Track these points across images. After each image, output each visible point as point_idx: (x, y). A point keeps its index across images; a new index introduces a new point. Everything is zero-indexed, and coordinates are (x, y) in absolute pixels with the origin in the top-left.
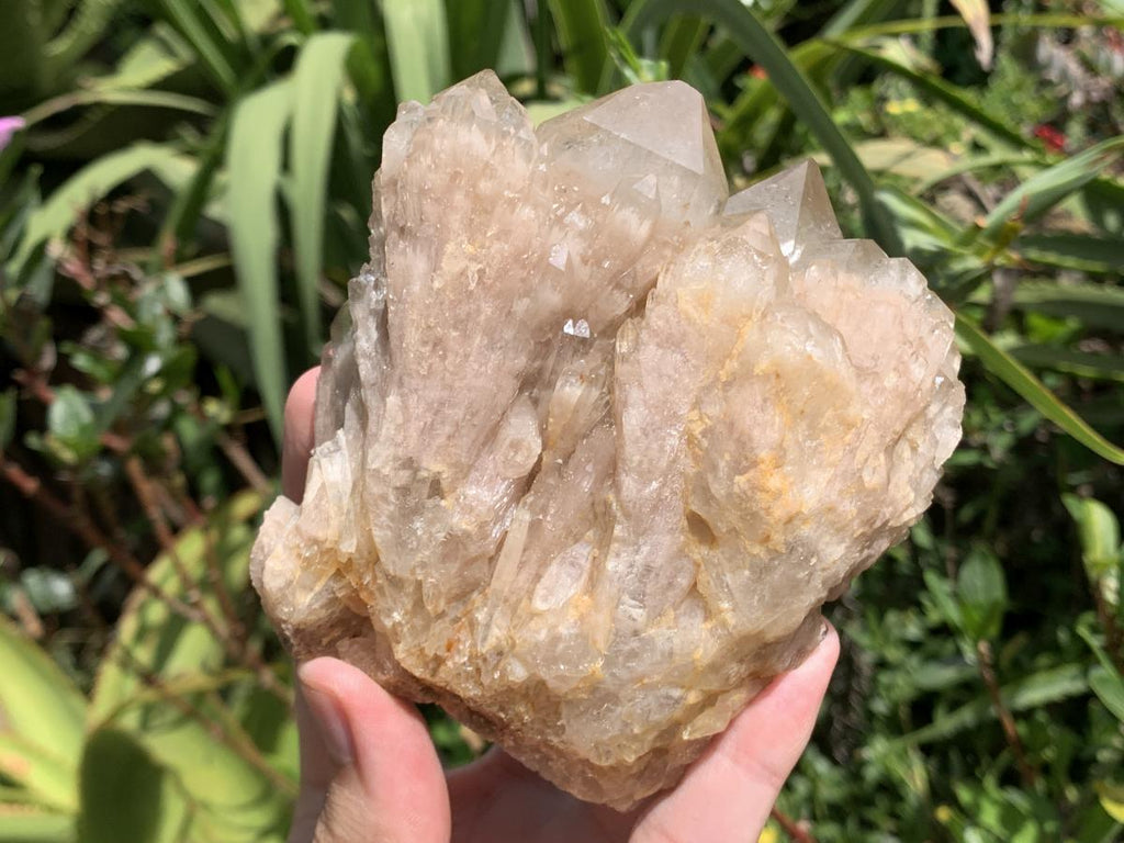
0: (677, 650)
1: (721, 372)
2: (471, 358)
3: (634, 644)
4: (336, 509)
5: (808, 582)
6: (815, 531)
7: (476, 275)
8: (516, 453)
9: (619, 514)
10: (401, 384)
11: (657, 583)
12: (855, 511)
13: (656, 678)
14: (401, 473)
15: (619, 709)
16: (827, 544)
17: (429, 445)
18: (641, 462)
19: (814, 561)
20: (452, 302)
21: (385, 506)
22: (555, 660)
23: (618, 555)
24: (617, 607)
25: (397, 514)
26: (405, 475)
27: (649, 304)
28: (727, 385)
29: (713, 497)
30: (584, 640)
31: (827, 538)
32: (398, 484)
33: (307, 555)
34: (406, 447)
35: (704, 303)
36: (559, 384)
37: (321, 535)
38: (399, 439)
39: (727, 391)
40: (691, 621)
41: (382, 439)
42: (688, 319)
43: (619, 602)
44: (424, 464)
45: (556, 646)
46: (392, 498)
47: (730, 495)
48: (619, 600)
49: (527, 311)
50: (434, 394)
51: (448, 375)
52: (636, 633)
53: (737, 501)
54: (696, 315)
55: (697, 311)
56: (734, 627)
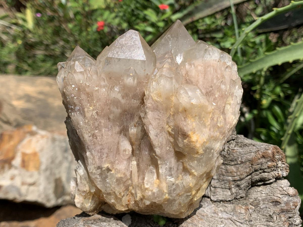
0: (185, 185)
1: (171, 112)
2: (104, 135)
3: (174, 187)
4: (86, 182)
5: (213, 156)
6: (210, 144)
7: (96, 114)
8: (125, 152)
9: (158, 158)
10: (88, 149)
11: (174, 171)
12: (219, 134)
13: (183, 193)
14: (98, 171)
15: (176, 202)
16: (214, 145)
17: (102, 161)
18: (158, 144)
19: (212, 151)
20: (92, 123)
21: (98, 180)
22: (156, 198)
23: (161, 168)
24: (166, 180)
25: (101, 180)
26: (99, 171)
27: (145, 101)
28: (173, 115)
29: (180, 147)
30: (161, 191)
31: (214, 144)
32: (98, 174)
33: (84, 195)
34: (97, 164)
35: (159, 95)
36: (130, 130)
37: (85, 190)
38: (94, 162)
39: (174, 117)
40: (186, 177)
41: (89, 164)
42: (156, 101)
43: (166, 179)
44: (103, 166)
45: (154, 195)
46: (98, 177)
47: (184, 146)
48: (166, 178)
49: (113, 117)
50: (98, 148)
51: (99, 142)
52: (173, 184)
53: (187, 146)
54: (158, 100)
55: (158, 98)
56: (198, 175)
